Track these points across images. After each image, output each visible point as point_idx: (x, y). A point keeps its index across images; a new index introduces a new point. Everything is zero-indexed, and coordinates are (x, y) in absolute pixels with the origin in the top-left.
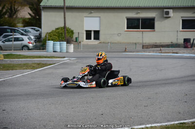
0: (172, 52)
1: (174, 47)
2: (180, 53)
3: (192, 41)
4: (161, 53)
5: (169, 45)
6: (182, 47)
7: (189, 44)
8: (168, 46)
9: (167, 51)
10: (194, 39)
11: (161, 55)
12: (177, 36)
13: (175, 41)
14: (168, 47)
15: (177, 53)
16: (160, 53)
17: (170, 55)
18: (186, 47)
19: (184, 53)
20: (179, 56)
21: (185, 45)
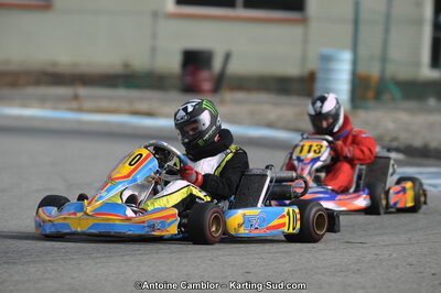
1: (139, 87)
3: (217, 64)
4: (80, 110)
7: (204, 75)
9: (104, 104)
10: (228, 57)
11: (80, 122)
12: (154, 36)
13: (140, 61)
15: (150, 114)
16: (72, 110)
17: (121, 125)
21: (189, 79)
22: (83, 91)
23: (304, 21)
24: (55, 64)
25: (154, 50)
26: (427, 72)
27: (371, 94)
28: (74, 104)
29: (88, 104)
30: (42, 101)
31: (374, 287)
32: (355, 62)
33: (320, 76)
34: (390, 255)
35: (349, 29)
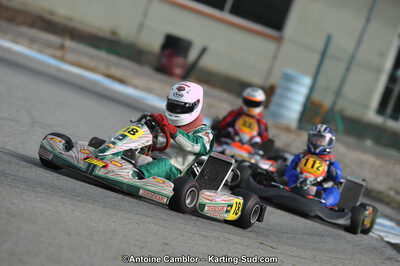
0: (103, 69)
1: (119, 54)
2: (135, 87)
3: (193, 55)
4: (62, 59)
5: (103, 39)
6: (149, 65)
7: (179, 60)
8: (95, 41)
9: (85, 60)
10: (204, 51)
11: (59, 70)
12: (145, 14)
13: (127, 32)
15: (121, 81)
16: (55, 57)
17: (95, 83)
18: (163, 69)
19: (149, 90)
20: (129, 97)
21: (164, 61)
22: (69, 43)
23: (279, 40)
25: (141, 26)
26: (372, 116)
28: (59, 53)
29: (70, 56)
30: (32, 42)
32: (312, 89)
33: (278, 91)
35: (316, 58)
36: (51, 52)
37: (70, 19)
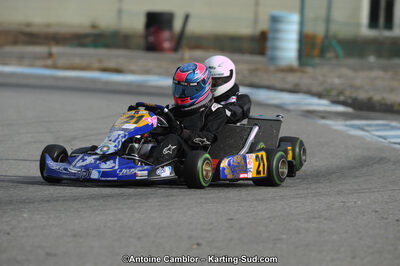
0: (97, 65)
1: (107, 46)
2: (133, 72)
3: (177, 25)
4: (55, 67)
5: (86, 36)
6: (138, 48)
7: (166, 34)
9: (77, 61)
10: (187, 18)
11: (56, 78)
13: (107, 20)
14: (82, 45)
15: (118, 71)
16: (47, 67)
17: (93, 81)
18: (152, 47)
19: (147, 72)
20: (129, 84)
21: (151, 39)
22: (55, 49)
24: (29, 25)
25: (120, 12)
26: (365, 31)
27: (316, 52)
28: (49, 62)
29: (61, 62)
30: (20, 59)
31: (346, 232)
32: (302, 23)
33: (270, 35)
34: (355, 202)
36: (42, 62)
37: (48, 25)
